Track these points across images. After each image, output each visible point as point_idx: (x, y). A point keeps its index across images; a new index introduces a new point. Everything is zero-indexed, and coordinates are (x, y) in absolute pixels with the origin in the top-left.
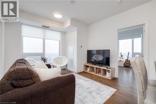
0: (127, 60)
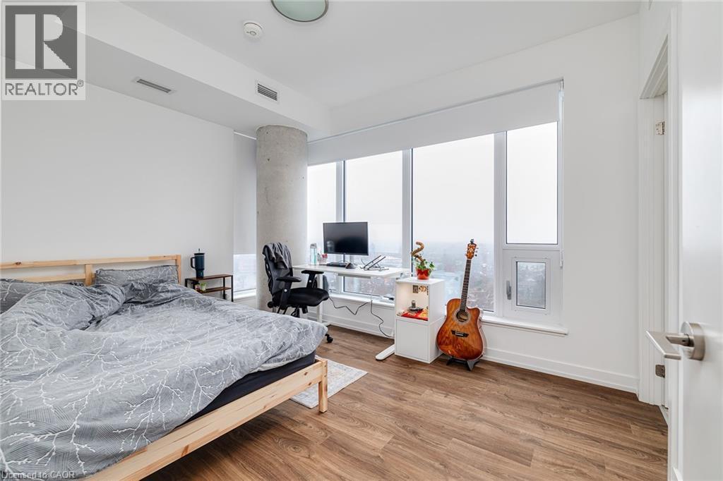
0: (460, 310)
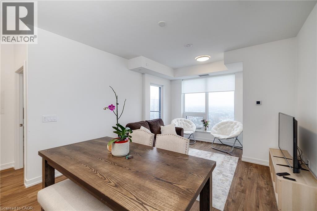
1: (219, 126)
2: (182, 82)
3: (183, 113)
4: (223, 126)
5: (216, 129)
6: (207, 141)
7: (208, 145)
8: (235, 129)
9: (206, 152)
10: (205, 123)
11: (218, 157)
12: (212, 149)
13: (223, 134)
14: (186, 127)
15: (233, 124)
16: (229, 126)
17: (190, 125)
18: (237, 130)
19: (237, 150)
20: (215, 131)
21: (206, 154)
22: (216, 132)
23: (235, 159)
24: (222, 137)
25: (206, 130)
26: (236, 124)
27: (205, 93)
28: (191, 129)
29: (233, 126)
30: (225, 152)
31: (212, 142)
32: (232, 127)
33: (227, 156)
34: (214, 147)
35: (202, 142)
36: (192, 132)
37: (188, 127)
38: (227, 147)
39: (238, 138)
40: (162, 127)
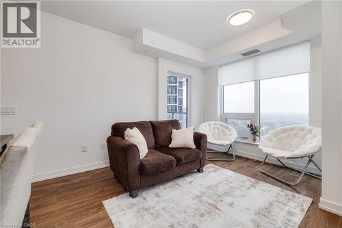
1: (275, 135)
2: (219, 69)
3: (221, 115)
4: (283, 135)
5: (270, 140)
6: (256, 159)
7: (255, 166)
8: (309, 141)
9: (245, 178)
10: (254, 131)
11: (264, 191)
12: (259, 174)
13: (283, 149)
14: (222, 134)
15: (305, 131)
16: (296, 136)
17: (228, 132)
18: (311, 143)
19: (314, 182)
20: (268, 142)
21: (244, 182)
22: (270, 144)
23: (304, 201)
24: (278, 153)
25: (254, 140)
26: (310, 131)
27: (253, 82)
28: (229, 137)
29: (306, 135)
30: (283, 183)
31: (263, 160)
32: (303, 137)
33: (285, 191)
34: (266, 169)
35: (247, 159)
36: (229, 142)
37: (225, 134)
38: (293, 174)
39: (313, 159)
40: (174, 131)
